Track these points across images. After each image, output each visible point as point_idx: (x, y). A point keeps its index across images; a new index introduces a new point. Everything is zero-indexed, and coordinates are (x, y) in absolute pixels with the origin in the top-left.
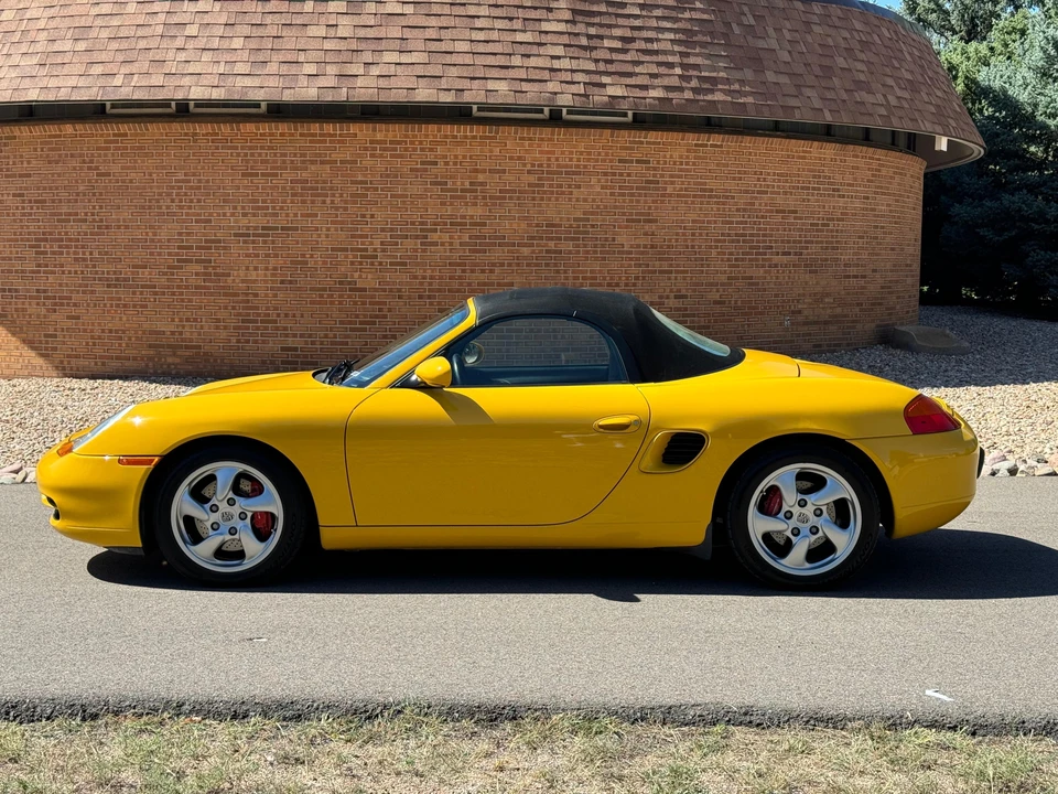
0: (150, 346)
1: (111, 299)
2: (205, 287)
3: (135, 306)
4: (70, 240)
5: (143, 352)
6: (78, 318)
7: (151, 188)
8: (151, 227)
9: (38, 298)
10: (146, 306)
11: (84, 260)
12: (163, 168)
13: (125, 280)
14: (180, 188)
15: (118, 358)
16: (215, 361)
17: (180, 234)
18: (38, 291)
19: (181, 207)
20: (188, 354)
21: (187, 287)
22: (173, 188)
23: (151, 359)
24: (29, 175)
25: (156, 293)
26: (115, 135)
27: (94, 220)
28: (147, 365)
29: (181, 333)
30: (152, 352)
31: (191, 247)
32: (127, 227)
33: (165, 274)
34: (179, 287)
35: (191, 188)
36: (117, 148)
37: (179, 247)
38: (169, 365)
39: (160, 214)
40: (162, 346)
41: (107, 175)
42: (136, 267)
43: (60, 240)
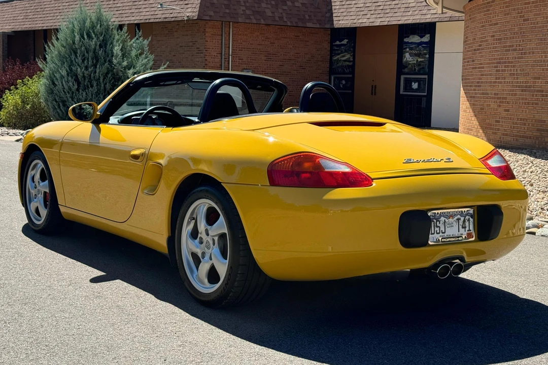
0: (538, 130)
1: (523, 99)
3: (533, 104)
4: (509, 62)
5: (534, 134)
6: (508, 111)
8: (544, 53)
9: (494, 98)
10: (537, 104)
11: (514, 74)
13: (530, 87)
15: (523, 137)
18: (495, 94)
23: (538, 138)
24: (496, 24)
25: (543, 96)
27: (520, 50)
28: (535, 143)
30: (539, 134)
32: (533, 53)
38: (546, 143)
40: (543, 130)
41: (527, 20)
42: (535, 78)
43: (505, 62)
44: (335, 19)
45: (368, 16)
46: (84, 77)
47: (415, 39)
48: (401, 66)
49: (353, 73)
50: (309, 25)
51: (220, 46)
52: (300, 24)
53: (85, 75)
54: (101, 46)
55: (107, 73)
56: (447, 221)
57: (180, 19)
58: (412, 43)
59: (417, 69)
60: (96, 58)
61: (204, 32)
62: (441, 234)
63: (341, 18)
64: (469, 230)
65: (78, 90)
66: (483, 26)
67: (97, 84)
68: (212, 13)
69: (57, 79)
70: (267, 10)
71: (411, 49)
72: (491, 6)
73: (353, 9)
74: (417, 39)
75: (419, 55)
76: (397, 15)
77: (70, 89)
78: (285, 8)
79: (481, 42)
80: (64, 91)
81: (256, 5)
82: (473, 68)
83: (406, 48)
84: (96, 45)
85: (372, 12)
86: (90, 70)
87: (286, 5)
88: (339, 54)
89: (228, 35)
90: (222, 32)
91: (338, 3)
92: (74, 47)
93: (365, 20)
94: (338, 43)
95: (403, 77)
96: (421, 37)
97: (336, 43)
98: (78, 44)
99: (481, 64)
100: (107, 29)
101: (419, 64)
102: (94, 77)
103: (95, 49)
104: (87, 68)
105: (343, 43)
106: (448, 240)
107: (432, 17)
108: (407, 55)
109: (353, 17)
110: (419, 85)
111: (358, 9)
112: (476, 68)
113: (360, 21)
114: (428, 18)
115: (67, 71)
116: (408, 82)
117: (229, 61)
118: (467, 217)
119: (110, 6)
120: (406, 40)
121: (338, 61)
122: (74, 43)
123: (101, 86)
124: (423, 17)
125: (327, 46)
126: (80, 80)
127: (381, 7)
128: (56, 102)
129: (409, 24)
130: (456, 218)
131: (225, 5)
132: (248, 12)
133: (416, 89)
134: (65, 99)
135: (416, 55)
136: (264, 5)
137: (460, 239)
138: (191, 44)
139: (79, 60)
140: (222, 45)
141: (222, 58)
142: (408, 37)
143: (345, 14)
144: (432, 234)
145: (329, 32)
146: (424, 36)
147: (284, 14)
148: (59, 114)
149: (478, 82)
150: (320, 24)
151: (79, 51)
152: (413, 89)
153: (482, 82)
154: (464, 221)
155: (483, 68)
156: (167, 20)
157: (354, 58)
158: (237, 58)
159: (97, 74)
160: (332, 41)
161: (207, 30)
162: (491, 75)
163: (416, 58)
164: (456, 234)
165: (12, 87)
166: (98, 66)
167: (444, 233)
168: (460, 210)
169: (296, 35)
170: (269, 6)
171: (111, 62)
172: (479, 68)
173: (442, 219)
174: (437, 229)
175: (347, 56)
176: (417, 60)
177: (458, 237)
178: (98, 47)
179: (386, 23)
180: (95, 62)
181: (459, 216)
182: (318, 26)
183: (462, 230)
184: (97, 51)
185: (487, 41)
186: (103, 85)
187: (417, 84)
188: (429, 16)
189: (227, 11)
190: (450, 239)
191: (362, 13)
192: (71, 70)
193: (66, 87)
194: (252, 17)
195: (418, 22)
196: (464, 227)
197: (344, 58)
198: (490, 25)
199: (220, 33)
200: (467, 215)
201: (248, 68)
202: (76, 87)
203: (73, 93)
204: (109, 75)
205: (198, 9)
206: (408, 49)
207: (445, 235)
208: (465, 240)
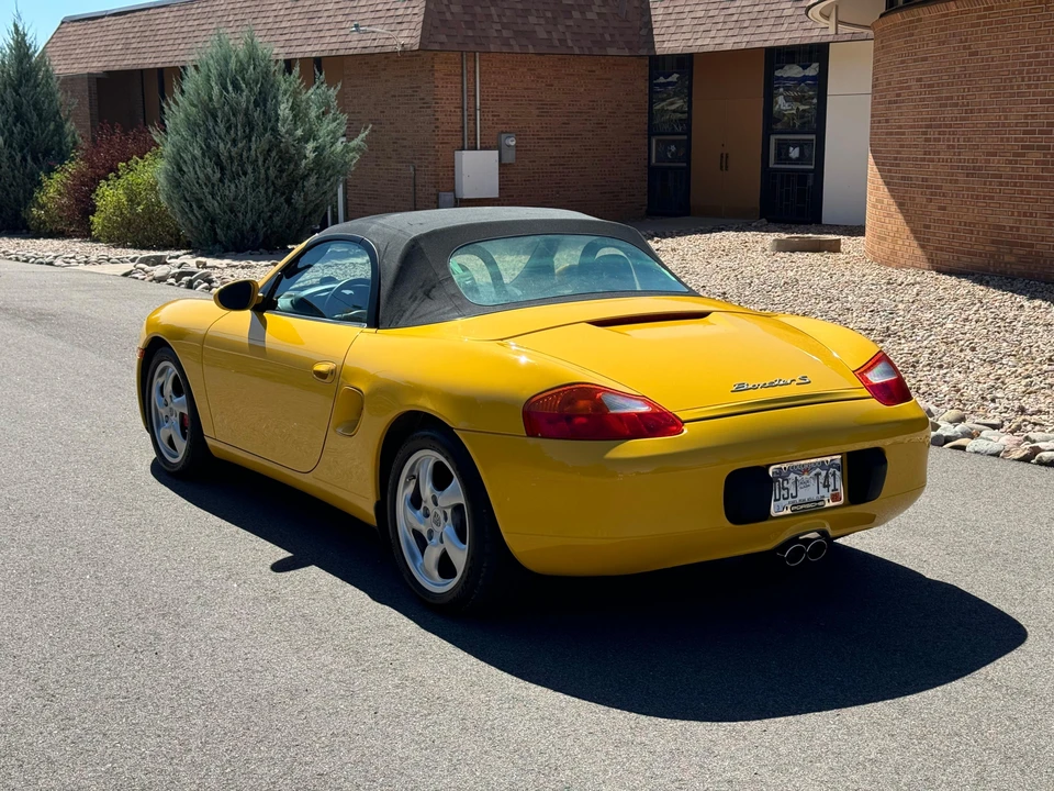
0: (993, 242)
1: (968, 189)
2: (1042, 178)
3: (984, 198)
4: (946, 126)
5: (987, 248)
6: (944, 209)
7: (1007, 66)
8: (1004, 110)
9: (919, 186)
11: (953, 147)
12: (1019, 42)
13: (980, 168)
14: (1031, 63)
15: (969, 253)
16: (1045, 261)
17: (1026, 117)
18: (923, 180)
19: (1029, 86)
20: (1021, 252)
21: (1027, 177)
22: (1024, 64)
23: (992, 256)
25: (1001, 184)
26: (985, 9)
27: (963, 105)
29: (1018, 229)
30: (994, 249)
31: (1033, 132)
32: (985, 111)
33: (1010, 162)
34: (1020, 177)
35: (1040, 63)
36: (985, 24)
37: (1025, 132)
38: (1006, 263)
39: (1012, 95)
40: (1002, 243)
41: (976, 53)
42: (989, 154)
43: (940, 126)
44: (656, 39)
45: (712, 34)
46: (231, 157)
47: (794, 71)
48: (770, 119)
49: (688, 132)
50: (612, 51)
51: (459, 93)
52: (596, 51)
53: (233, 154)
54: (256, 104)
55: (269, 150)
56: (799, 478)
57: (389, 49)
58: (788, 79)
59: (798, 124)
60: (250, 124)
61: (432, 70)
62: (790, 499)
63: (665, 38)
64: (835, 489)
65: (221, 180)
66: (903, 62)
67: (254, 169)
68: (443, 38)
69: (185, 162)
70: (537, 28)
71: (787, 89)
72: (916, 28)
73: (687, 21)
74: (796, 71)
75: (801, 100)
76: (760, 30)
77: (208, 178)
78: (570, 23)
79: (901, 88)
80: (198, 183)
81: (519, 20)
82: (887, 134)
83: (778, 88)
84: (248, 101)
85: (719, 26)
86: (240, 145)
87: (571, 17)
88: (664, 100)
89: (472, 73)
90: (462, 67)
91: (660, 11)
92: (211, 106)
93: (707, 41)
94: (662, 80)
95: (773, 138)
96: (804, 68)
97: (658, 81)
98: (218, 101)
99: (900, 127)
100: (266, 73)
101: (801, 115)
102: (248, 158)
103: (247, 108)
104: (234, 142)
105: (669, 79)
106: (802, 507)
107: (822, 33)
108: (781, 100)
109: (688, 36)
110: (801, 152)
111: (696, 22)
112: (891, 134)
113: (699, 42)
114: (815, 37)
115: (202, 148)
116: (783, 148)
117: (476, 120)
118: (832, 470)
119: (269, 26)
120: (778, 73)
121: (663, 110)
122: (211, 99)
123: (259, 173)
124: (806, 34)
125: (643, 85)
126: (225, 164)
127: (735, 18)
128: (186, 201)
129: (784, 47)
130: (814, 472)
131: (466, 22)
132: (506, 33)
133: (797, 159)
134: (201, 196)
135: (796, 99)
136: (532, 20)
137: (820, 504)
138: (410, 92)
139: (222, 128)
140: (463, 91)
141: (463, 115)
142: (782, 68)
143: (673, 30)
144: (775, 500)
145: (647, 62)
146: (809, 66)
147: (568, 35)
148: (191, 223)
149: (896, 159)
150: (630, 49)
151: (219, 114)
152: (791, 159)
153: (902, 159)
154: (827, 476)
155: (903, 134)
156: (367, 51)
157: (690, 107)
158: (490, 114)
159: (253, 152)
160: (652, 77)
161: (436, 67)
162: (916, 146)
163: (796, 105)
164: (815, 496)
165: (111, 175)
166: (253, 139)
167: (796, 496)
168: (819, 460)
169: (589, 68)
170: (542, 21)
171: (275, 130)
172: (897, 133)
173: (792, 476)
174: (785, 492)
175: (679, 103)
176: (798, 109)
177: (817, 502)
178: (251, 106)
179: (743, 46)
180: (247, 131)
181: (818, 470)
182: (627, 52)
183: (823, 491)
184: (250, 112)
185: (909, 87)
186: (263, 171)
187: (797, 150)
188: (816, 32)
189: (470, 33)
190: (805, 506)
191: (702, 28)
192: (208, 146)
193: (201, 176)
194: (512, 42)
195: (798, 43)
196: (826, 486)
197: (673, 107)
198: (915, 61)
199: (459, 71)
200: (831, 466)
201: (508, 130)
202: (219, 175)
203: (213, 185)
204: (274, 154)
205: (419, 32)
206: (781, 90)
207: (797, 499)
208: (827, 505)
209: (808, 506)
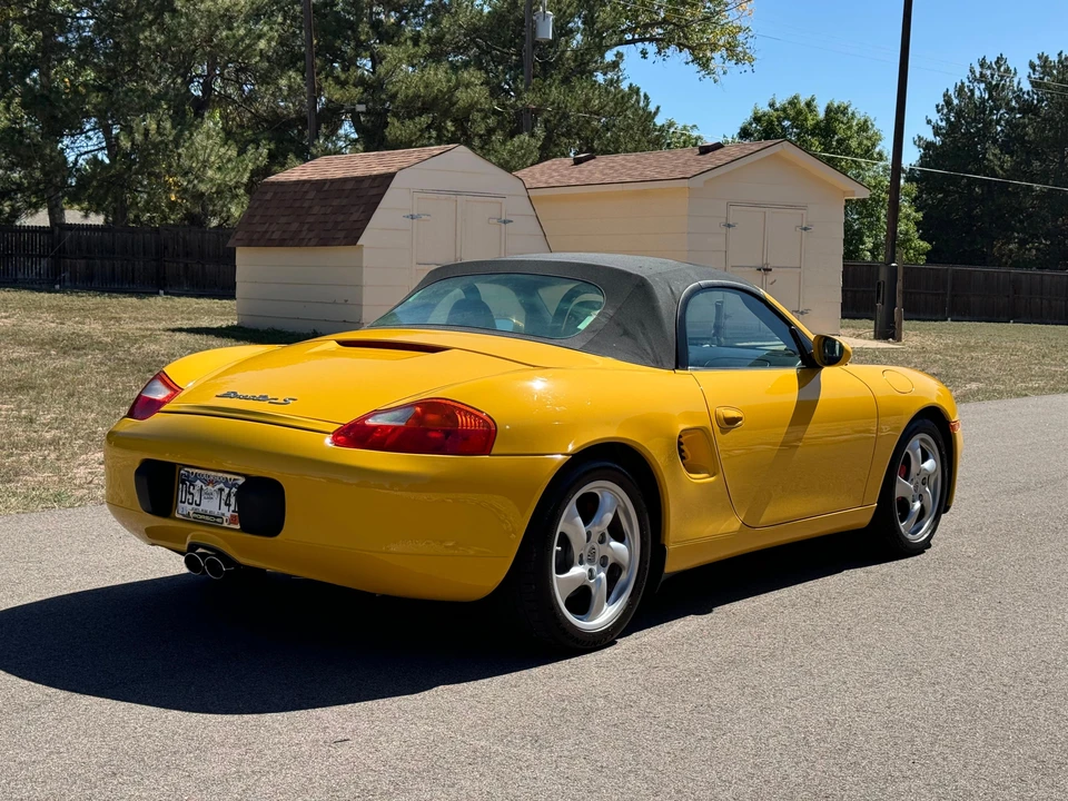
56: (205, 487)
62: (194, 506)
64: (235, 512)
106: (201, 517)
118: (234, 490)
130: (218, 486)
137: (218, 520)
144: (181, 502)
154: (229, 495)
164: (216, 511)
167: (199, 505)
168: (225, 476)
173: (198, 483)
174: (190, 497)
177: (216, 517)
181: (222, 485)
183: (224, 509)
190: (204, 517)
196: (228, 504)
200: (234, 485)
207: (201, 508)
208: (225, 524)
209: (207, 518)
